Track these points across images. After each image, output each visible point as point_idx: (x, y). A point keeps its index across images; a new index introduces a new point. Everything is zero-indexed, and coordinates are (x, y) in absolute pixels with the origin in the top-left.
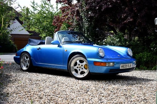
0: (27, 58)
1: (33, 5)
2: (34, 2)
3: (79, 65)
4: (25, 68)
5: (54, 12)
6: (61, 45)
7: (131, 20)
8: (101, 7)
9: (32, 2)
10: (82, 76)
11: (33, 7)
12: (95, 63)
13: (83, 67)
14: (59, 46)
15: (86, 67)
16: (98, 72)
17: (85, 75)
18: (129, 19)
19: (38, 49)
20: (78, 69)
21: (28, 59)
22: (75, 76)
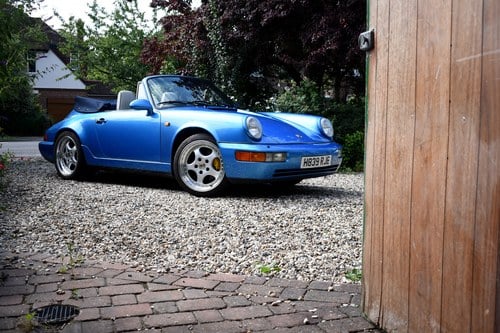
0: (72, 145)
1: (93, 14)
2: (95, 5)
3: (200, 160)
4: (66, 171)
5: (146, 31)
6: (155, 110)
7: (334, 47)
8: (259, 16)
9: (92, 5)
10: (206, 188)
11: (94, 19)
12: (239, 153)
13: (209, 165)
14: (151, 113)
15: (216, 165)
16: (247, 177)
17: (215, 184)
18: (328, 45)
19: (98, 122)
20: (197, 170)
21: (75, 148)
22: (190, 186)
